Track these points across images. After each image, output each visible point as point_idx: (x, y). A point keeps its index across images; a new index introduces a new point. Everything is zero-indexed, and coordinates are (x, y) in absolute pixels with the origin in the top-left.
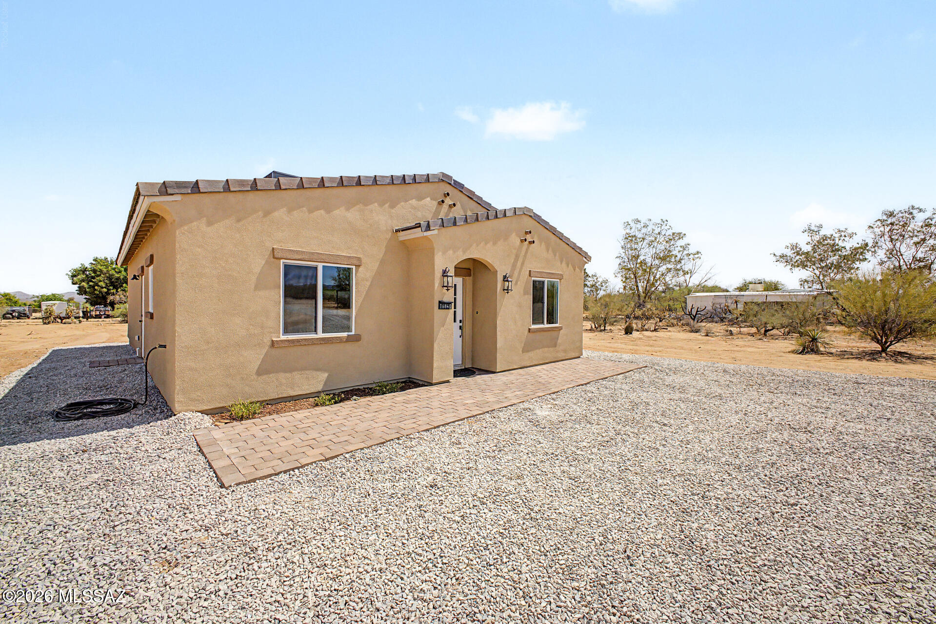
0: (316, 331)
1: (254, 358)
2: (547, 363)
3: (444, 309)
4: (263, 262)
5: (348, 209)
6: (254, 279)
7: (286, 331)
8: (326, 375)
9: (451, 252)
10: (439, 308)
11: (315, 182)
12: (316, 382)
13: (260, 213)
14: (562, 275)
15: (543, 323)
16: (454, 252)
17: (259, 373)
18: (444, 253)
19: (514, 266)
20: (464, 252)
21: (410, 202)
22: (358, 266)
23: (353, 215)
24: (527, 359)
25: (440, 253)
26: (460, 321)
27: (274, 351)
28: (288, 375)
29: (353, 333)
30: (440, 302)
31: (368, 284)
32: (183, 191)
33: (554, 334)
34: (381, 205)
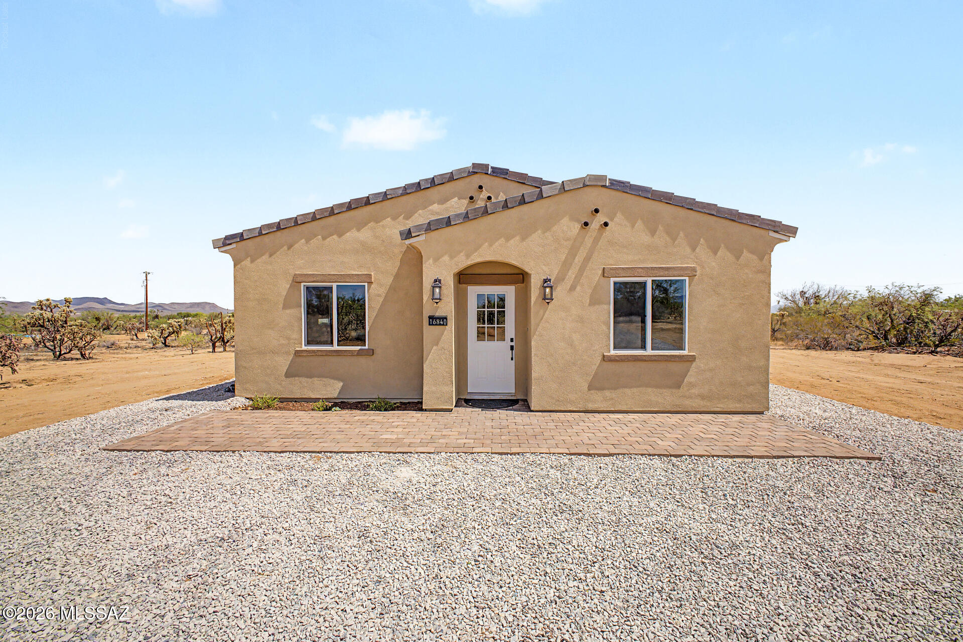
0: (332, 343)
1: (283, 363)
2: (656, 412)
3: (436, 325)
4: (289, 286)
5: (359, 230)
6: (282, 299)
7: (309, 343)
8: (341, 384)
9: (446, 258)
10: (430, 325)
11: (326, 211)
12: (333, 389)
13: (285, 248)
14: (694, 269)
15: (644, 347)
16: (452, 257)
17: (288, 375)
18: (436, 260)
19: (566, 265)
20: (468, 256)
21: (430, 208)
22: (370, 283)
23: (365, 235)
24: (598, 400)
25: (431, 261)
26: (512, 340)
27: (299, 360)
28: (309, 380)
29: (367, 347)
30: (430, 317)
31: (382, 299)
32: (235, 240)
33: (674, 367)
34: (394, 218)
